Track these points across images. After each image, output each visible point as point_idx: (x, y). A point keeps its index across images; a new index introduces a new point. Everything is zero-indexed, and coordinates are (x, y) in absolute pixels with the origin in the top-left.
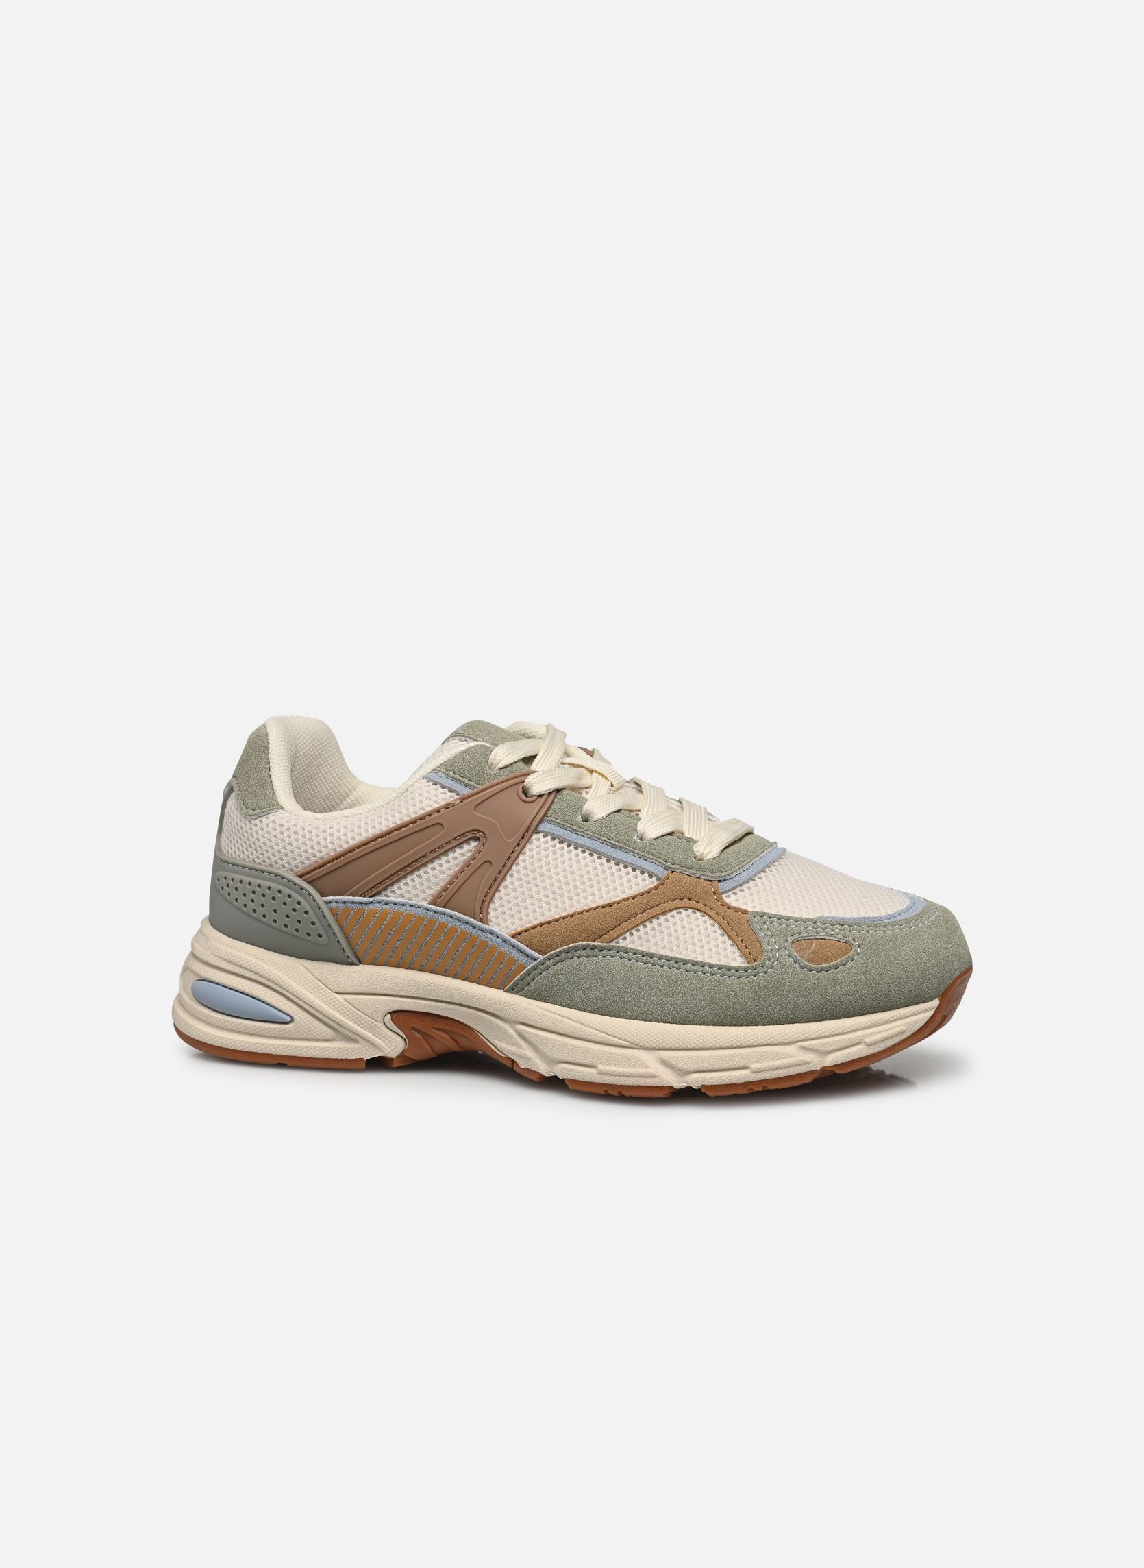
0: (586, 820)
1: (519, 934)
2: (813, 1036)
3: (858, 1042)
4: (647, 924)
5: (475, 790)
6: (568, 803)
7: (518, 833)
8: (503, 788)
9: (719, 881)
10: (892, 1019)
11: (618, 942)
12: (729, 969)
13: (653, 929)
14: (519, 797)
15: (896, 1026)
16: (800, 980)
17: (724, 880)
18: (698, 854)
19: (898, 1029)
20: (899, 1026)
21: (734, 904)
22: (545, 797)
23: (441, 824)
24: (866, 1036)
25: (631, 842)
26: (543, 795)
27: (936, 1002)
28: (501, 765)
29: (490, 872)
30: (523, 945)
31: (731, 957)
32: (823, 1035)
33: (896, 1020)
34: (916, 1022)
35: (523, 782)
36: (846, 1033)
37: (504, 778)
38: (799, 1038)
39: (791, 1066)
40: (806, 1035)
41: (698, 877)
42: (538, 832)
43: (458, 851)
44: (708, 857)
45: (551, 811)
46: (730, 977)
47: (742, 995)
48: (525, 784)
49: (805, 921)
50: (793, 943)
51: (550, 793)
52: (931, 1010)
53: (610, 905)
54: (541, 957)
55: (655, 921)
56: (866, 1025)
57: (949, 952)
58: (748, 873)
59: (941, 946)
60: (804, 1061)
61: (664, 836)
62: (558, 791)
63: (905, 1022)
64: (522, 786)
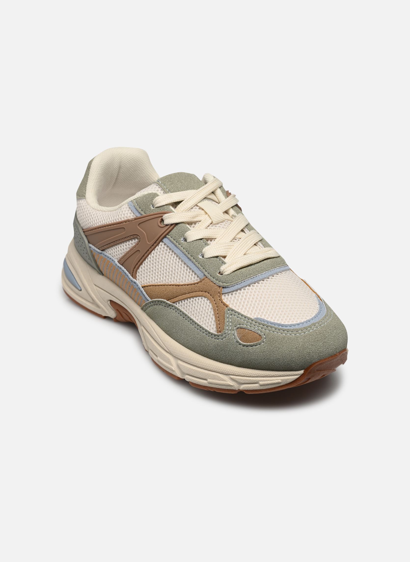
0: (185, 240)
1: (145, 287)
2: (237, 374)
3: (256, 382)
4: (189, 299)
5: (143, 216)
6: (179, 231)
7: (153, 241)
8: (152, 218)
9: (223, 288)
10: (275, 376)
11: (176, 304)
12: (209, 333)
13: (190, 302)
14: (158, 224)
15: (276, 380)
16: (234, 348)
17: (225, 288)
18: (221, 271)
19: (277, 381)
20: (278, 380)
21: (224, 301)
22: (168, 226)
23: (124, 228)
24: (261, 381)
25: (196, 258)
26: (168, 225)
27: (302, 372)
28: (156, 206)
29: (139, 256)
30: (145, 292)
31: (212, 328)
32: (241, 375)
33: (277, 376)
34: (288, 379)
35: (162, 216)
36: (252, 377)
37: (156, 212)
38: (231, 374)
39: (224, 385)
40: (234, 373)
41: (215, 283)
42: (163, 242)
43: (131, 242)
44: (226, 273)
45: (171, 233)
46: (209, 336)
47: (211, 346)
48: (163, 218)
49: (249, 319)
50: (238, 328)
51: (172, 225)
52: (297, 375)
53: (179, 286)
54: (150, 300)
55: (192, 299)
56: (262, 375)
57: (311, 350)
58: (239, 286)
59: (307, 347)
60: (230, 384)
61: (213, 257)
62: (177, 224)
63: (282, 378)
64: (161, 218)
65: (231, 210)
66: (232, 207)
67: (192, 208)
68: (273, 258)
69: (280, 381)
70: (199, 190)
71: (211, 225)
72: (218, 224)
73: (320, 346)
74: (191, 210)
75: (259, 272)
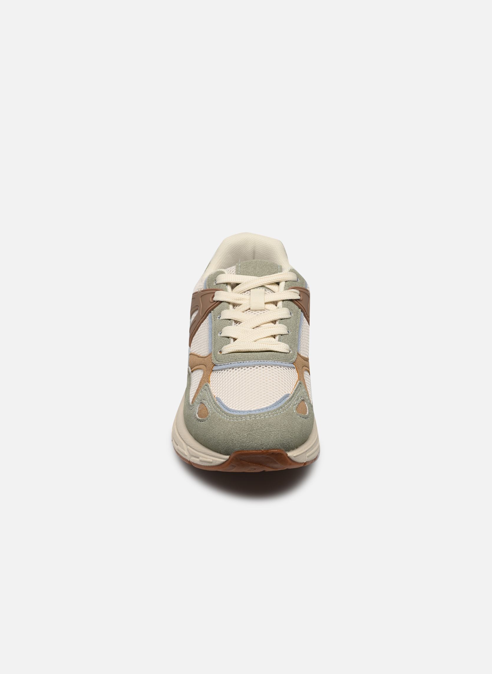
0: (220, 316)
1: (190, 354)
2: (191, 446)
3: (198, 457)
4: (197, 370)
5: (206, 289)
6: (219, 309)
7: (203, 313)
8: (210, 293)
9: (215, 365)
11: (192, 373)
13: (196, 373)
14: (209, 299)
15: (209, 458)
16: (193, 420)
18: (222, 349)
19: (209, 460)
21: (210, 377)
24: (201, 457)
26: (215, 301)
27: (227, 457)
28: (216, 282)
31: (192, 398)
32: (193, 447)
33: (211, 456)
36: (197, 451)
37: (214, 288)
38: (188, 444)
39: (183, 454)
40: (190, 444)
41: (212, 360)
42: (208, 316)
43: (196, 312)
45: (214, 309)
47: (186, 415)
49: (212, 396)
50: (201, 403)
51: (217, 302)
52: (224, 459)
56: (203, 452)
57: (235, 438)
58: (224, 367)
59: (232, 433)
60: (185, 454)
61: (225, 337)
62: (221, 302)
63: (213, 459)
64: (214, 294)
65: (281, 302)
66: (283, 301)
67: (245, 292)
68: (276, 352)
69: (211, 461)
70: (260, 278)
71: (249, 310)
72: (256, 311)
73: (244, 436)
74: (243, 293)
75: (249, 360)
